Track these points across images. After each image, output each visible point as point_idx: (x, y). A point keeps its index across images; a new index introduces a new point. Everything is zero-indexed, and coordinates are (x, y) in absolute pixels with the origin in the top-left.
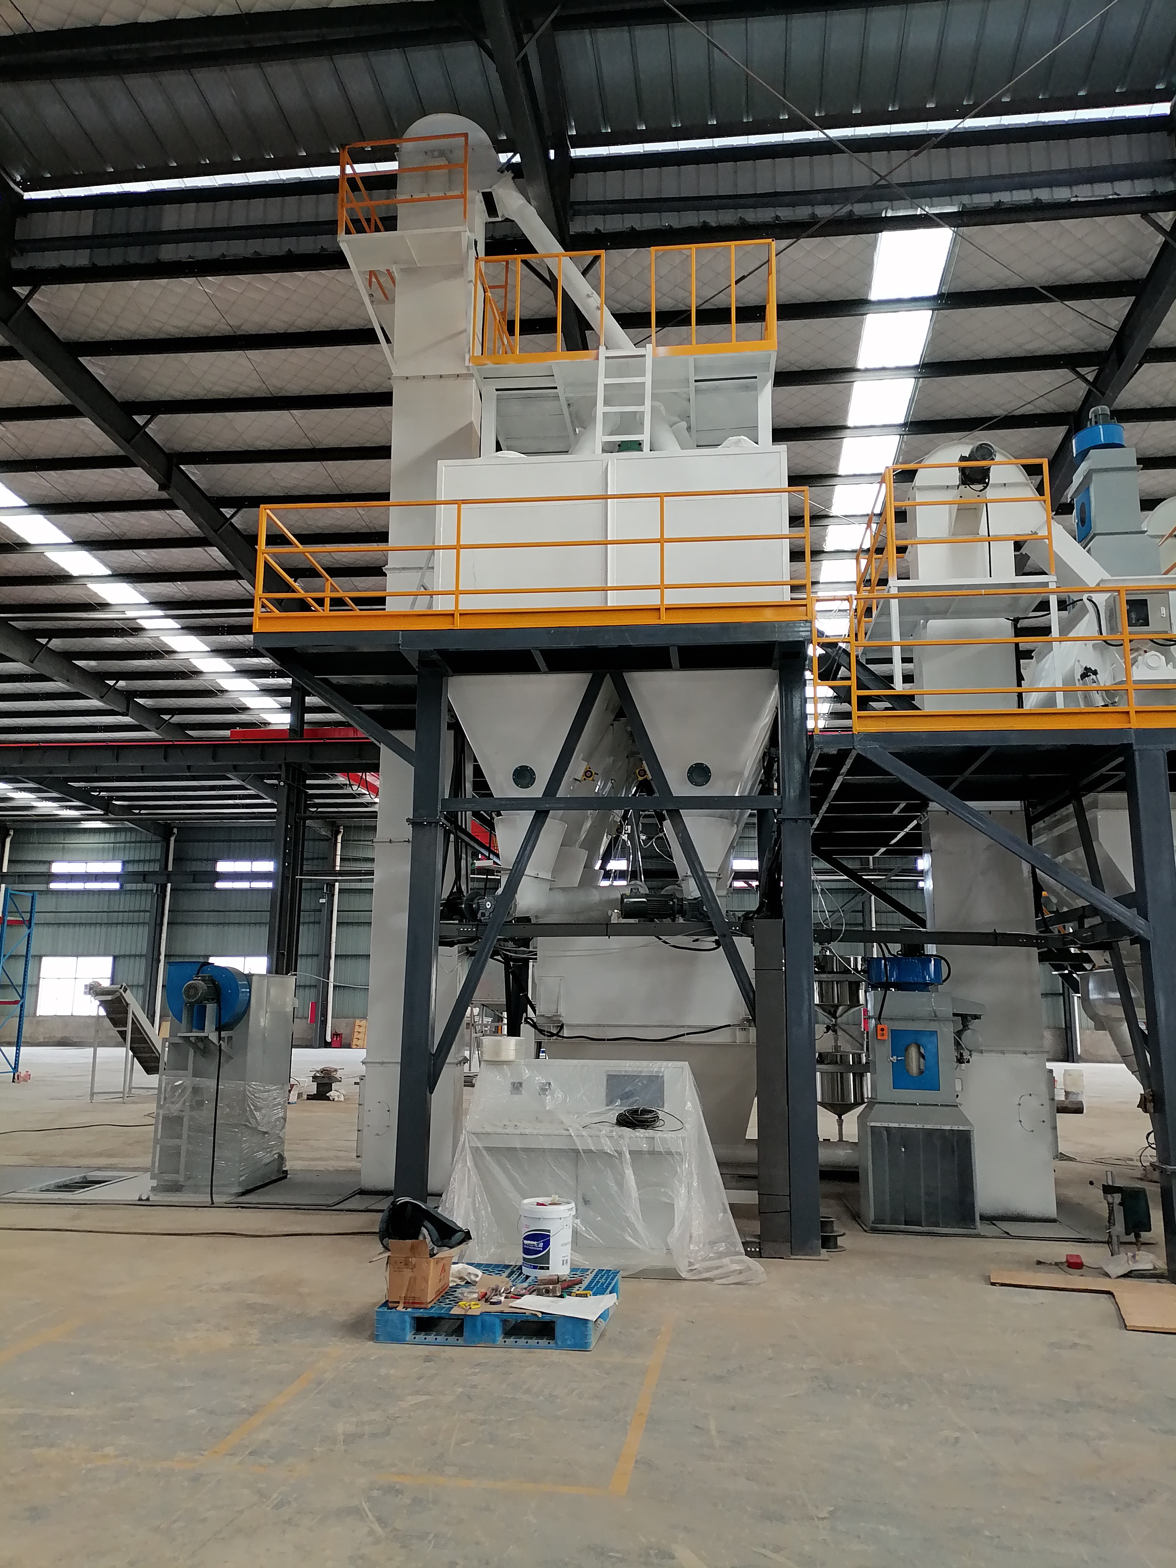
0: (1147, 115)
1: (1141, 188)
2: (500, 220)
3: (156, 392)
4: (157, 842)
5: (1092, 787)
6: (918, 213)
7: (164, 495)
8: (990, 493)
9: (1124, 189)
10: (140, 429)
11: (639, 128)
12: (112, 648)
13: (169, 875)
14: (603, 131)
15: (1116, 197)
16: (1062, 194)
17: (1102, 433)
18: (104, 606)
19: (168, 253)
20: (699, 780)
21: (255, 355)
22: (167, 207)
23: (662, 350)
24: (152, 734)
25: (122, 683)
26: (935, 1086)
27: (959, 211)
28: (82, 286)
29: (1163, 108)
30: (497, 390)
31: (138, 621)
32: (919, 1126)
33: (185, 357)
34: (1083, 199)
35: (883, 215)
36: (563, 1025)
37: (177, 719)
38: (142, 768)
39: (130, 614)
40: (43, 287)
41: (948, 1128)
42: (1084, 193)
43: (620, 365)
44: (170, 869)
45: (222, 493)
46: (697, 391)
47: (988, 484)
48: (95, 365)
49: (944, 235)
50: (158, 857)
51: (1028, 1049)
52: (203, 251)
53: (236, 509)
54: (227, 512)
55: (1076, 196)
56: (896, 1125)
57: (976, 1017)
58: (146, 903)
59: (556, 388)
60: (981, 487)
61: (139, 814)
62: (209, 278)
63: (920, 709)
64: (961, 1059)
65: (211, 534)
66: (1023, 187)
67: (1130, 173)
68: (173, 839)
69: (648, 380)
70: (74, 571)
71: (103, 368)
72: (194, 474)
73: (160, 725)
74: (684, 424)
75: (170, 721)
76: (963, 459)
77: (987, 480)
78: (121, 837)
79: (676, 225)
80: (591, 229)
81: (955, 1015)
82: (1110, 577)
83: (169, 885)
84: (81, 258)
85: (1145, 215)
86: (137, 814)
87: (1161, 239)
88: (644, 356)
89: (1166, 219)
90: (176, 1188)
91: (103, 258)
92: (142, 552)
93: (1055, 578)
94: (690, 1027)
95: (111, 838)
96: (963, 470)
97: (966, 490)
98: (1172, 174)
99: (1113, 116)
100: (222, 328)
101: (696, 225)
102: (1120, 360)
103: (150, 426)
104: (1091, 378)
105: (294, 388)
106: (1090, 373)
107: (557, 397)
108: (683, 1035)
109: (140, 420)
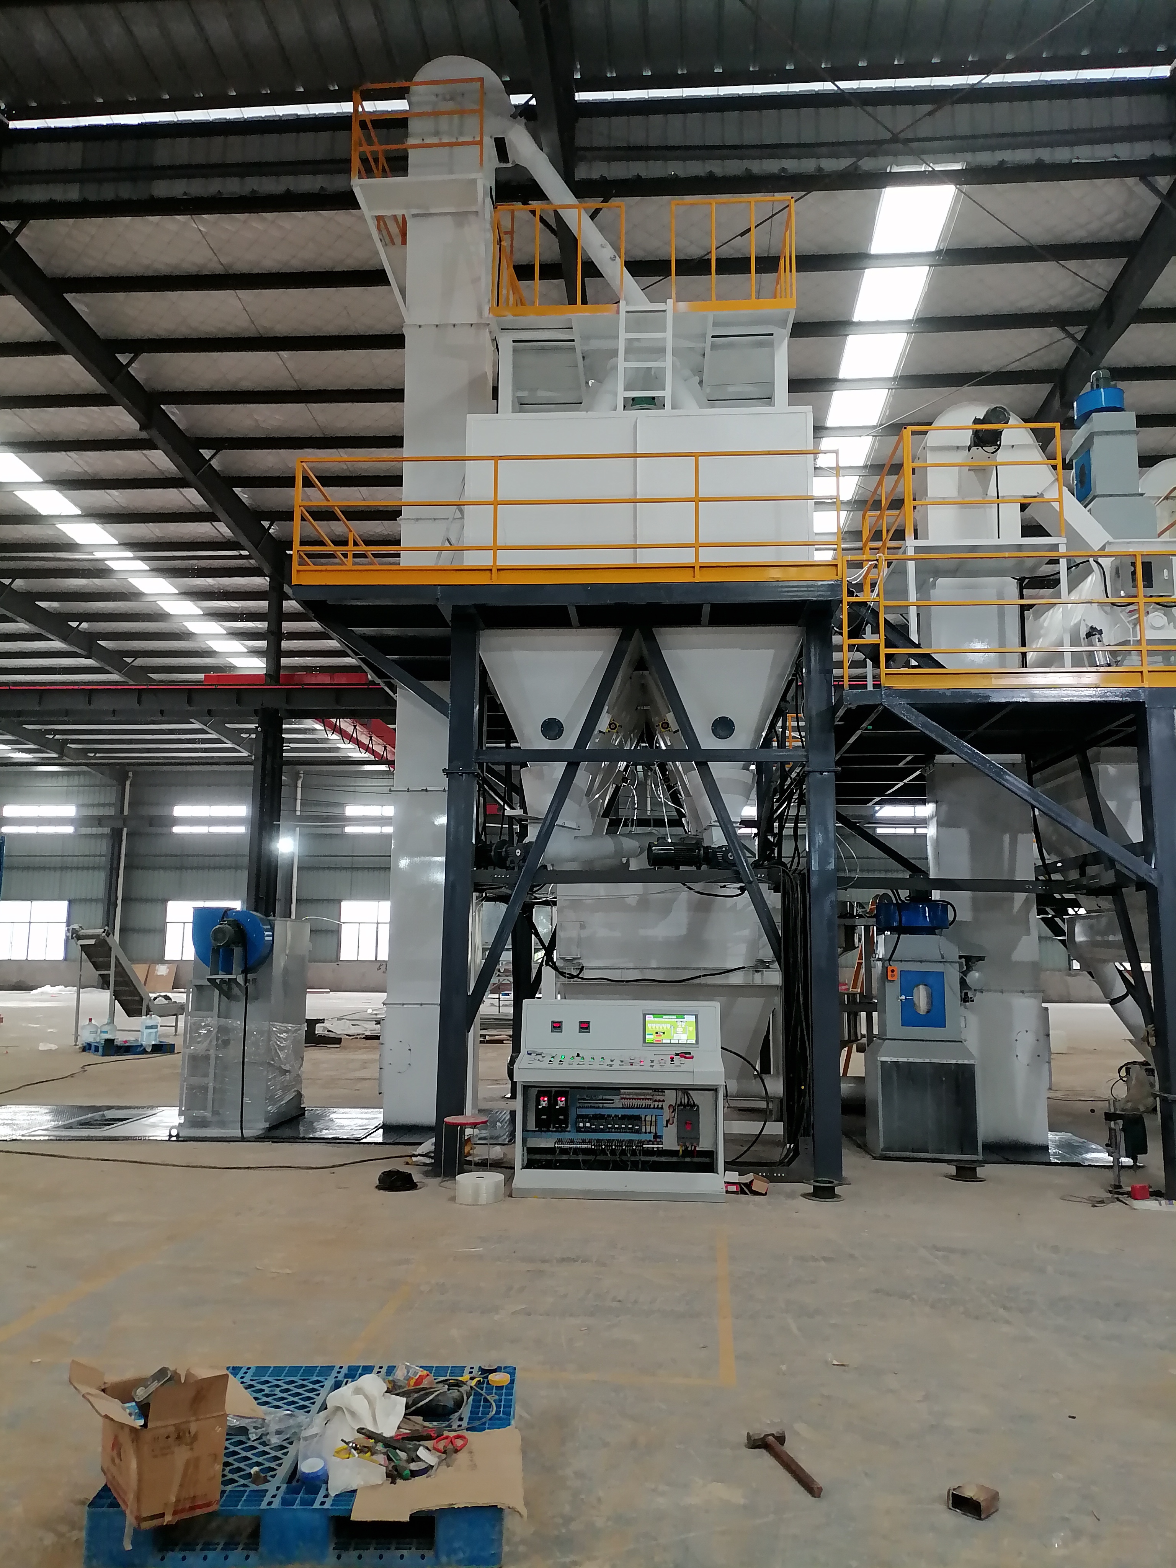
0: (1147, 77)
1: (1141, 150)
2: (511, 166)
3: (137, 331)
4: (111, 786)
5: (1097, 742)
6: (923, 169)
7: (144, 435)
8: (1002, 456)
9: (1124, 151)
10: (123, 369)
11: (644, 74)
12: (75, 589)
13: (125, 821)
14: (609, 75)
15: (1116, 159)
16: (1062, 155)
17: (1103, 397)
18: (72, 546)
19: (162, 189)
20: (722, 733)
21: (246, 295)
22: (161, 141)
23: (682, 306)
24: (115, 677)
25: (84, 625)
26: (941, 1023)
27: (962, 169)
28: (71, 221)
29: (1164, 71)
30: (514, 341)
31: (106, 562)
32: (927, 1061)
33: (173, 296)
34: (1084, 161)
35: (888, 171)
36: (583, 967)
37: (140, 661)
38: (114, 712)
39: (98, 555)
40: (31, 221)
41: (954, 1062)
42: (1084, 154)
43: (639, 320)
44: (126, 813)
45: (200, 434)
46: (713, 347)
47: (999, 446)
48: (79, 302)
49: (947, 193)
50: (113, 801)
51: (1026, 989)
52: (197, 188)
53: (215, 451)
54: (206, 453)
55: (1078, 158)
56: (905, 1060)
57: (981, 959)
58: (103, 847)
59: (573, 341)
60: (992, 449)
61: (95, 758)
62: (204, 216)
63: (945, 668)
64: (965, 998)
65: (190, 476)
66: (1025, 146)
67: (1130, 134)
68: (128, 783)
69: (669, 335)
70: (43, 510)
71: (87, 305)
72: (173, 414)
73: (120, 667)
74: (697, 379)
75: (133, 664)
76: (977, 421)
77: (998, 443)
78: (75, 780)
79: (682, 174)
80: (595, 176)
81: (960, 957)
82: (1113, 541)
83: (125, 829)
84: (72, 193)
85: (1143, 178)
86: (91, 758)
87: (1157, 201)
88: (665, 311)
89: (1163, 182)
90: (202, 1123)
91: (94, 193)
92: (115, 492)
93: (1064, 540)
94: (705, 969)
95: (64, 781)
96: (976, 433)
97: (977, 451)
98: (1170, 137)
99: (1114, 77)
100: (214, 267)
101: (703, 175)
102: (1110, 321)
103: (133, 365)
104: (1079, 337)
105: (282, 329)
106: (1079, 331)
107: (573, 349)
108: (700, 977)
109: (123, 358)
